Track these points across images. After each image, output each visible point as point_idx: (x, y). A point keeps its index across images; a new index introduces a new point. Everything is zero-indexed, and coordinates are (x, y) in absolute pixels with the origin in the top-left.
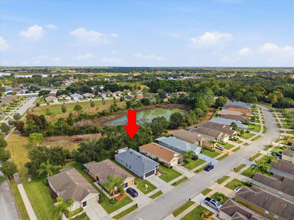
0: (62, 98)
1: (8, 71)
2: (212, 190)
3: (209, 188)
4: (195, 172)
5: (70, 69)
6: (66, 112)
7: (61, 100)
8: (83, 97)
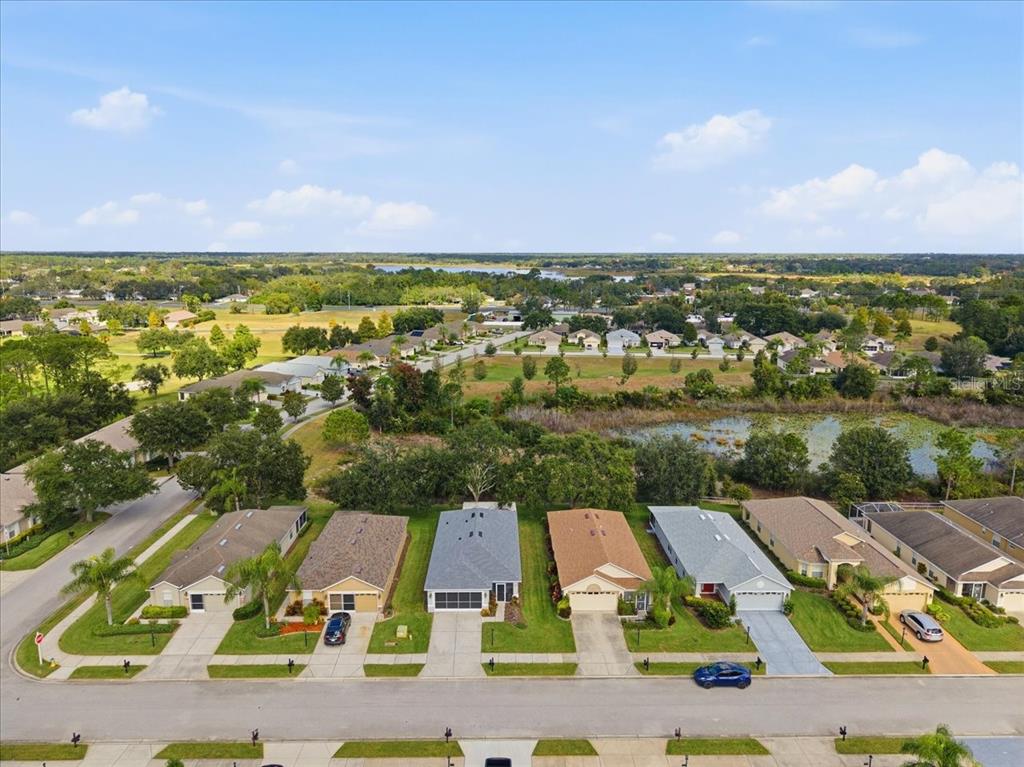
0: (576, 341)
1: (556, 264)
2: (596, 754)
3: (595, 744)
4: (638, 666)
5: (731, 262)
6: (535, 377)
7: (573, 344)
8: (638, 344)
